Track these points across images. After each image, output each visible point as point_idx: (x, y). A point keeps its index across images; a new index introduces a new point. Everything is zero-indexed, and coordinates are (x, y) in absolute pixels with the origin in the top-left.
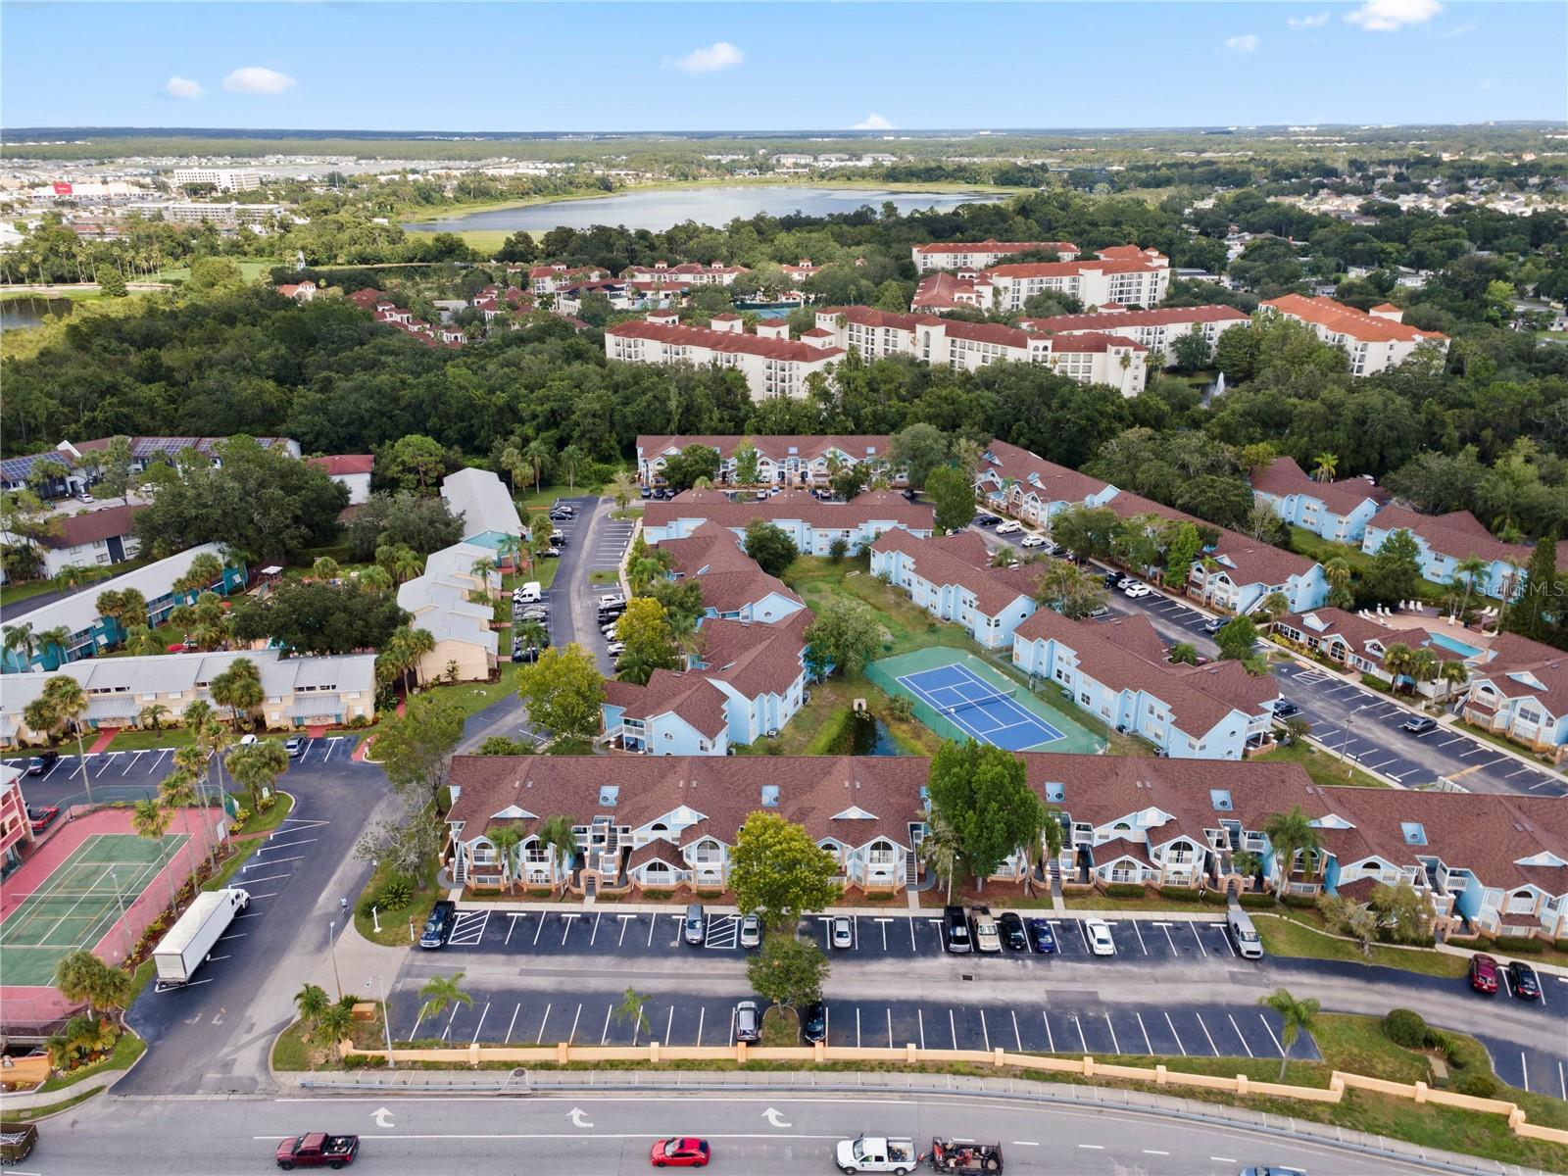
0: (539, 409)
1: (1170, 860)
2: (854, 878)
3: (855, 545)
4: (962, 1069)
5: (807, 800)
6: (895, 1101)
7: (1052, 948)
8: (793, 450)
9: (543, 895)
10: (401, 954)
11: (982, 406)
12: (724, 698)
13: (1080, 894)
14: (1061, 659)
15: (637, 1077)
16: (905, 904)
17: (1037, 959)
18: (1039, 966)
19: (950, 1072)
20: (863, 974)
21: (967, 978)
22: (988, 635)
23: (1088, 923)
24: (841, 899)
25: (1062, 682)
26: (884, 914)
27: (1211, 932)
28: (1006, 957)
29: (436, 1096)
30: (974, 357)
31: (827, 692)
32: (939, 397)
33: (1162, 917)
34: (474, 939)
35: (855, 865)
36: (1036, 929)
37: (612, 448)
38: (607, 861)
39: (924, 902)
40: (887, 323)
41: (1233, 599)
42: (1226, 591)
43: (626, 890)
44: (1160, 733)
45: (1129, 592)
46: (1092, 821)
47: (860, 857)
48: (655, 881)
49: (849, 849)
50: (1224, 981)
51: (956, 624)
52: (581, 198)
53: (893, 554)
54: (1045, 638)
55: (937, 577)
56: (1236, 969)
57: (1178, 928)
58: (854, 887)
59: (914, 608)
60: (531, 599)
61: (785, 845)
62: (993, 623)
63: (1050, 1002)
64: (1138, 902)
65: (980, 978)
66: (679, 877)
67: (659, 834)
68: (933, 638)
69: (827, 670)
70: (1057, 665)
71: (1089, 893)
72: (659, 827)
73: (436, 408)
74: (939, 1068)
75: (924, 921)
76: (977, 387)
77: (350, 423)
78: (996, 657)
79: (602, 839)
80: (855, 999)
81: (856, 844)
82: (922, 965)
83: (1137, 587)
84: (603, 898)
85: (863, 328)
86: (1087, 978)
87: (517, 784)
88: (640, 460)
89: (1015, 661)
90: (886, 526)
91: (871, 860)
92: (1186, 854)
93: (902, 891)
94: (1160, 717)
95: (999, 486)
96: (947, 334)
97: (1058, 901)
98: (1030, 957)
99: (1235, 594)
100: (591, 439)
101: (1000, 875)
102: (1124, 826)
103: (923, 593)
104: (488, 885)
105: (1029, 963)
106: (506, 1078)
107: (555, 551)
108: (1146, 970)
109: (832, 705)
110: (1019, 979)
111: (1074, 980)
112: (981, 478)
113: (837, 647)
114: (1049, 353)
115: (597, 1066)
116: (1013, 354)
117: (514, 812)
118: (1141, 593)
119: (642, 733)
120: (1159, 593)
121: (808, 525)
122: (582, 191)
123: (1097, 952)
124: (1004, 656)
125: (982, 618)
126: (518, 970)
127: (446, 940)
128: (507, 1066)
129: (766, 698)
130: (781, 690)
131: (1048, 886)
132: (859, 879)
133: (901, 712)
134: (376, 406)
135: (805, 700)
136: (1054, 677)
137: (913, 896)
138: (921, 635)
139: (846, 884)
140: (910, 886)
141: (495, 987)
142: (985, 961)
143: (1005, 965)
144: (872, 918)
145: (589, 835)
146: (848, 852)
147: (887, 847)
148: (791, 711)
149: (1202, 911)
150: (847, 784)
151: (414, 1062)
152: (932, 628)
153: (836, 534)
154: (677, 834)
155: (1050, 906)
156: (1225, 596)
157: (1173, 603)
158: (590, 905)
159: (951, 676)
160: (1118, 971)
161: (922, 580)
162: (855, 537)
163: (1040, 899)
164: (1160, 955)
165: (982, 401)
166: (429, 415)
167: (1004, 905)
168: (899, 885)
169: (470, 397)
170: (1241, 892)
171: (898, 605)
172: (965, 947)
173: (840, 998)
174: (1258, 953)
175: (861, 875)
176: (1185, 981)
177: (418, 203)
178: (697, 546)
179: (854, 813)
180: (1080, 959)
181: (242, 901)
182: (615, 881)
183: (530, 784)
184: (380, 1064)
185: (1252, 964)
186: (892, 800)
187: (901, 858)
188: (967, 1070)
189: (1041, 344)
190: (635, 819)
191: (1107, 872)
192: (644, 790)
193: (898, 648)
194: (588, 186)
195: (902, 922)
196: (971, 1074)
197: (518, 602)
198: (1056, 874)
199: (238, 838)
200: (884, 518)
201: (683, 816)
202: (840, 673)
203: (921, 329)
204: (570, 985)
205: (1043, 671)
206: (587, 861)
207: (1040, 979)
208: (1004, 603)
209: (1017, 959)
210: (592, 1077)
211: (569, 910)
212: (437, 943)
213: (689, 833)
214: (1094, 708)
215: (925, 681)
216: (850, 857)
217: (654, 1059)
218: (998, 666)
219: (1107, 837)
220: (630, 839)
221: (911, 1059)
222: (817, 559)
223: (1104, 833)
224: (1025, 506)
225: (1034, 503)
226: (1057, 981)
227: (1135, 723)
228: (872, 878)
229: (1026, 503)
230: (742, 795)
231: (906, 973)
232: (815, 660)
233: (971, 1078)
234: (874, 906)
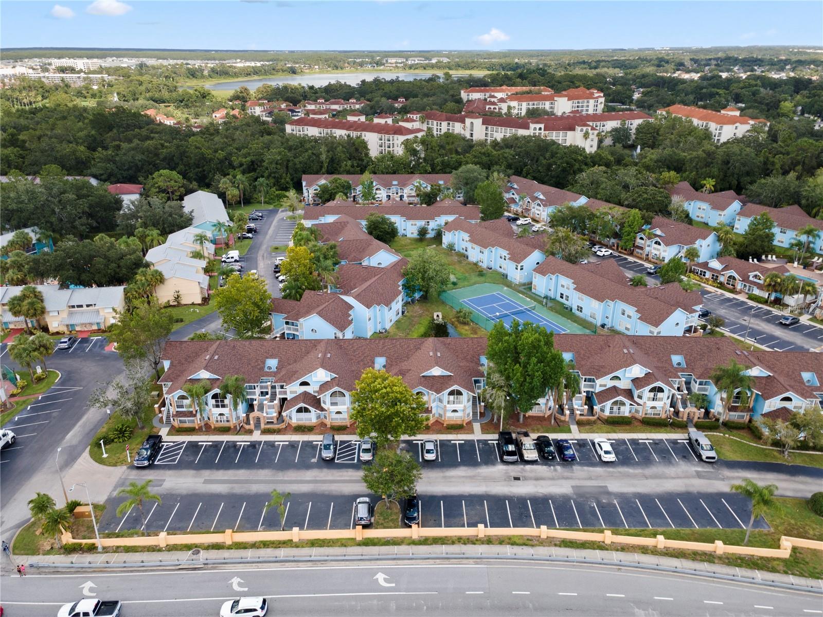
0: (244, 160)
1: (649, 399)
2: (437, 415)
3: (432, 230)
4: (518, 542)
5: (405, 365)
6: (471, 566)
7: (573, 458)
8: (395, 183)
9: (225, 430)
10: (120, 472)
11: (505, 158)
12: (351, 307)
13: (589, 423)
14: (563, 286)
15: (282, 553)
16: (471, 431)
17: (563, 465)
18: (564, 469)
19: (509, 544)
20: (445, 477)
21: (517, 479)
22: (516, 276)
23: (596, 441)
24: (428, 429)
25: (563, 301)
26: (457, 438)
27: (678, 446)
28: (542, 464)
29: (132, 571)
30: (499, 134)
31: (417, 308)
32: (480, 153)
33: (645, 437)
34: (174, 460)
35: (437, 406)
36: (561, 447)
37: (287, 183)
38: (270, 407)
39: (484, 430)
40: (448, 119)
41: (663, 254)
42: (658, 250)
43: (282, 426)
44: (629, 327)
45: (599, 253)
46: (596, 376)
47: (441, 401)
48: (302, 420)
49: (434, 395)
50: (693, 477)
51: (496, 272)
52: (280, 75)
53: (457, 233)
54: (553, 274)
55: (483, 243)
56: (700, 469)
57: (656, 443)
58: (437, 421)
59: (469, 263)
60: (233, 260)
61: (388, 389)
62: (519, 268)
63: (575, 493)
64: (628, 427)
65: (526, 479)
66: (318, 417)
67: (305, 389)
68: (483, 279)
69: (417, 295)
70: (561, 290)
71: (594, 422)
72: (304, 384)
73: (182, 160)
74: (501, 541)
75: (485, 442)
76: (502, 148)
77: (128, 170)
78: (521, 289)
79: (267, 393)
80: (440, 494)
81: (438, 391)
82: (485, 470)
83: (603, 250)
84: (266, 432)
85: (435, 122)
86: (598, 477)
87: (208, 357)
88: (304, 189)
89: (533, 291)
90: (450, 218)
91: (448, 402)
92: (660, 395)
93: (469, 423)
94: (629, 317)
95: (517, 201)
96: (483, 123)
97: (574, 428)
98: (559, 464)
99: (665, 251)
101: (534, 412)
102: (617, 378)
103: (475, 254)
104: (187, 425)
105: (558, 468)
106: (184, 557)
107: (250, 235)
108: (638, 471)
109: (421, 316)
110: (552, 479)
111: (590, 478)
112: (507, 196)
113: (423, 279)
114: (542, 131)
115: (254, 545)
116: (522, 132)
117: (204, 375)
118: (606, 254)
119: (297, 330)
120: (616, 254)
121: (404, 218)
122: (280, 73)
123: (604, 459)
124: (527, 288)
125: (512, 265)
126: (202, 480)
127: (154, 461)
128: (188, 547)
129: (378, 308)
130: (388, 303)
131: (567, 418)
132: (440, 415)
133: (463, 318)
134: (144, 157)
135: (403, 313)
136: (559, 298)
137: (477, 426)
138: (475, 278)
139: (432, 420)
140: (475, 419)
141: (184, 492)
142: (528, 467)
143: (541, 469)
144: (450, 441)
145: (258, 391)
146: (432, 397)
147: (459, 393)
148: (395, 319)
149: (670, 432)
150: (431, 354)
151: (118, 547)
152: (481, 273)
153: (421, 223)
154: (317, 388)
155: (569, 431)
156: (657, 253)
157: (626, 259)
158: (257, 436)
159: (494, 299)
160: (620, 472)
161: (475, 246)
162: (433, 225)
163: (562, 427)
164: (646, 461)
165: (506, 155)
166: (178, 164)
167: (538, 431)
168: (467, 419)
169: (203, 154)
170: (696, 419)
171: (460, 262)
172: (515, 458)
173: (428, 494)
174: (714, 458)
175: (442, 412)
176: (666, 478)
177: (188, 77)
178: (336, 228)
179: (437, 371)
180: (593, 465)
181: (9, 438)
182: (275, 420)
183: (216, 357)
184: (92, 549)
185: (710, 465)
186: (461, 364)
187: (468, 401)
188: (521, 541)
189: (538, 126)
190: (289, 378)
191: (606, 409)
192: (295, 361)
193: (460, 284)
194: (283, 71)
195: (470, 443)
196: (525, 544)
197: (225, 262)
198: (572, 411)
199: (15, 399)
200: (450, 214)
201: (321, 375)
202: (425, 298)
203: (468, 121)
204: (238, 489)
205: (551, 294)
206: (256, 408)
207: (567, 478)
208: (525, 256)
209: (550, 466)
210: (249, 554)
211: (242, 440)
212: (146, 463)
213: (324, 387)
214: (585, 314)
215: (479, 302)
216: (434, 400)
217: (296, 540)
218: (523, 293)
219: (605, 386)
220: (285, 393)
221: (481, 535)
222: (410, 239)
223: (603, 383)
224: (533, 210)
225: (538, 207)
226: (579, 479)
227: (612, 322)
228: (449, 414)
229: (534, 208)
230: (362, 363)
231: (474, 476)
232: (409, 288)
233: (524, 547)
234: (451, 433)
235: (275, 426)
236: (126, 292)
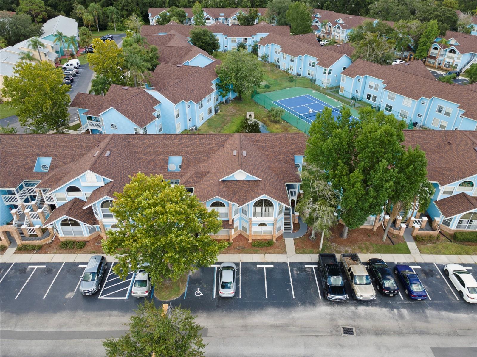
2: (240, 228)
3: (250, 46)
5: (203, 167)
7: (423, 297)
8: (222, 15)
12: (157, 102)
13: (430, 239)
14: (371, 87)
16: (283, 250)
17: (411, 308)
21: (348, 331)
22: (324, 80)
23: (451, 268)
24: (228, 248)
25: (371, 101)
28: (381, 305)
31: (230, 107)
35: (241, 219)
38: (33, 217)
39: (299, 249)
41: (457, 62)
42: (452, 58)
43: (47, 241)
44: (444, 124)
46: (439, 180)
47: (245, 212)
48: (70, 233)
49: (235, 206)
51: (304, 77)
53: (270, 46)
54: (362, 75)
55: (293, 52)
58: (240, 235)
59: (281, 72)
60: (72, 67)
62: (327, 72)
65: (362, 332)
66: (91, 231)
67: (73, 195)
68: (293, 84)
69: (231, 96)
70: (368, 91)
72: (73, 189)
75: (300, 266)
78: (329, 92)
81: (241, 201)
82: (302, 314)
84: (22, 250)
86: (465, 331)
88: (150, 19)
89: (340, 93)
90: (264, 35)
91: (255, 215)
93: (281, 238)
94: (447, 114)
95: (320, 27)
97: (412, 245)
98: (404, 306)
99: (458, 59)
100: (127, 10)
102: (470, 184)
103: (285, 63)
105: (405, 311)
109: (233, 115)
110: (400, 333)
111: (455, 334)
113: (236, 78)
121: (225, 36)
123: (468, 300)
124: (335, 90)
125: (321, 69)
129: (187, 104)
130: (198, 99)
131: (402, 233)
132: (245, 229)
133: (275, 117)
135: (216, 111)
136: (365, 99)
137: (290, 242)
138: (285, 84)
139: (233, 234)
140: (287, 233)
142: (362, 309)
143: (382, 314)
144: (255, 264)
146: (234, 209)
147: (269, 204)
148: (207, 117)
150: (235, 153)
152: (291, 79)
153: (241, 40)
154: (89, 194)
155: (407, 251)
156: (451, 61)
158: (9, 256)
159: (305, 100)
161: (286, 56)
162: (250, 42)
163: (398, 245)
167: (369, 250)
168: (277, 234)
171: (272, 71)
172: (343, 296)
175: (246, 226)
179: (240, 175)
180: (452, 307)
182: (37, 234)
186: (272, 166)
187: (280, 213)
191: (453, 222)
192: (73, 160)
193: (272, 88)
195: (281, 267)
197: (65, 68)
200: (265, 32)
202: (238, 99)
205: (359, 95)
207: (421, 333)
208: (334, 60)
209: (392, 307)
214: (395, 113)
215: (290, 102)
216: (236, 212)
218: (331, 96)
219: (451, 192)
220: (54, 198)
223: (449, 189)
224: (333, 33)
225: (338, 30)
226: (439, 335)
227: (425, 121)
228: (256, 228)
229: (334, 31)
230: (152, 163)
231: (287, 326)
232: (223, 88)
234: (256, 252)
235: (37, 242)
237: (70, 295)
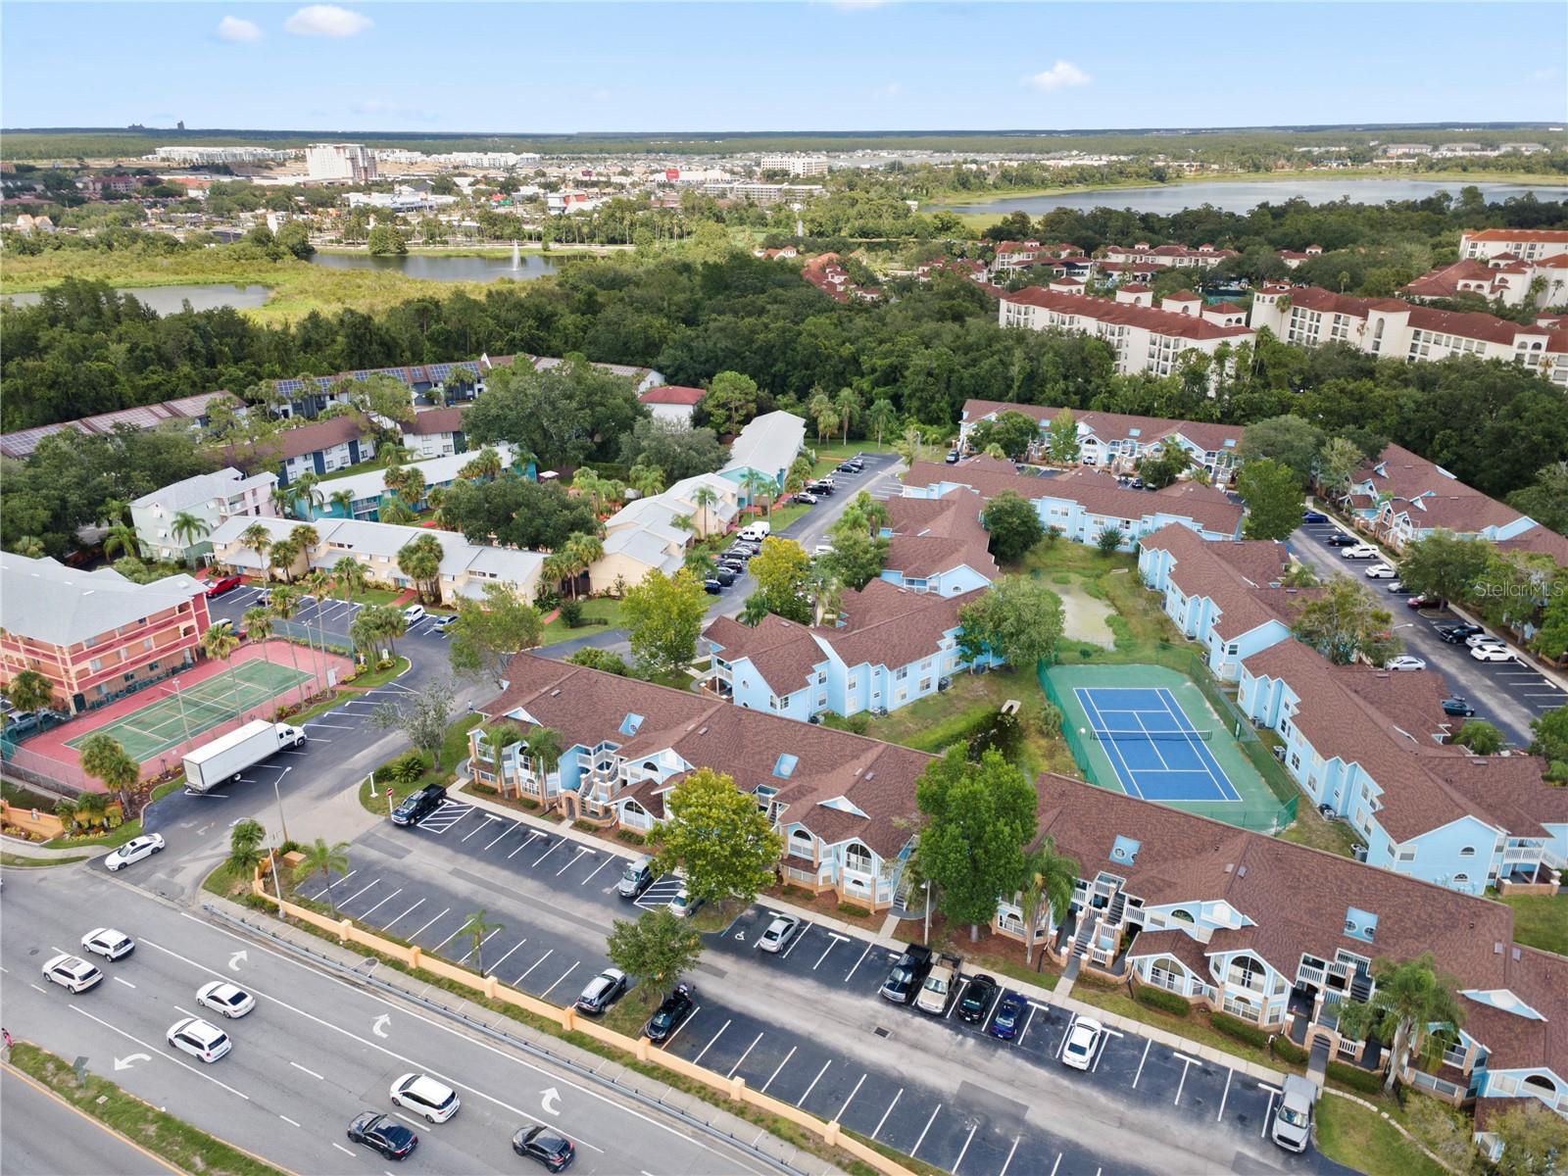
0: (879, 362)
1: (1232, 978)
2: (828, 881)
3: (1130, 539)
4: (783, 1131)
5: (817, 780)
6: (683, 1135)
7: (1013, 1036)
8: (1135, 432)
9: (531, 806)
10: (373, 821)
11: (1401, 407)
12: (821, 659)
13: (1101, 984)
14: (1287, 706)
15: (462, 1006)
16: (877, 927)
17: (982, 1041)
18: (980, 1050)
19: (767, 1128)
20: (768, 986)
21: (881, 1032)
22: (1222, 665)
23: (1078, 1021)
25: (1282, 735)
26: (842, 929)
27: (1251, 1093)
28: (946, 1025)
29: (293, 957)
30: (1443, 348)
31: (980, 684)
32: (1342, 391)
33: (1189, 1048)
34: (440, 828)
35: (834, 865)
36: (1017, 1006)
37: (942, 410)
39: (899, 932)
43: (606, 823)
45: (1476, 652)
46: (1147, 898)
47: (836, 856)
48: (631, 822)
49: (822, 843)
50: (1222, 1162)
51: (1198, 645)
52: (1127, 186)
53: (1161, 553)
54: (1273, 676)
55: (1190, 585)
56: (1251, 1153)
57: (1207, 1070)
58: (829, 889)
59: (1162, 618)
60: (753, 537)
62: (1227, 649)
63: (958, 1097)
64: (1173, 1020)
65: (897, 1038)
66: (651, 825)
67: (649, 774)
68: (1158, 655)
69: (990, 661)
70: (1283, 714)
71: (1115, 987)
72: (650, 766)
74: (761, 1119)
75: (882, 952)
76: (1406, 383)
77: (707, 361)
79: (608, 766)
80: (736, 1009)
81: (828, 838)
82: (844, 1001)
83: (1490, 647)
84: (580, 826)
86: (1031, 1087)
87: (545, 689)
88: (963, 424)
89: (1236, 701)
90: (1169, 520)
91: (848, 864)
92: (1256, 977)
93: (882, 913)
94: (1372, 805)
95: (1374, 502)
96: (1411, 323)
97: (1066, 983)
98: (976, 1037)
100: (921, 398)
102: (1184, 915)
103: (1176, 603)
104: (489, 783)
105: (970, 1042)
106: (357, 961)
107: (813, 498)
109: (976, 700)
110: (943, 1057)
111: (1010, 1083)
112: (1357, 489)
114: (1542, 353)
115: (438, 982)
117: (524, 715)
118: (1495, 657)
120: (1527, 660)
121: (1083, 509)
122: (1131, 180)
123: (1065, 1060)
124: (1228, 693)
126: (451, 867)
127: (417, 821)
128: (368, 952)
129: (873, 669)
130: (897, 664)
131: (1061, 961)
132: (834, 883)
135: (941, 687)
136: (1278, 729)
137: (892, 922)
139: (817, 885)
140: (894, 909)
141: (419, 877)
142: (914, 1019)
143: (939, 1034)
144: (829, 931)
146: (820, 847)
147: (865, 854)
148: (917, 694)
149: (1261, 1063)
150: (858, 772)
151: (301, 920)
152: (1167, 644)
153: (1113, 522)
154: (663, 778)
155: (1051, 987)
157: (1542, 678)
158: (565, 830)
159: (1146, 700)
160: (1078, 1095)
161: (1177, 588)
162: (1134, 530)
163: (1042, 973)
164: (1154, 1095)
165: (1402, 401)
167: (984, 963)
168: (880, 904)
172: (902, 996)
173: (721, 1002)
174: (1296, 1144)
175: (839, 878)
176: (1162, 1141)
177: (955, 189)
179: (845, 805)
180: (1038, 1060)
181: (294, 738)
182: (599, 812)
183: (556, 692)
184: (273, 910)
185: (1280, 1154)
187: (883, 873)
188: (790, 1133)
190: (637, 751)
191: (1144, 966)
192: (665, 727)
193: (1104, 657)
194: (1139, 175)
195: (857, 945)
196: (791, 1140)
197: (741, 538)
198: (1082, 948)
199: (344, 688)
200: (1173, 512)
201: (674, 762)
202: (1009, 668)
203: (1374, 315)
204: (483, 896)
205: (1268, 718)
206: (583, 784)
207: (966, 1064)
209: (959, 1032)
210: (425, 990)
211: (540, 825)
212: (404, 821)
213: (674, 779)
214: (1301, 776)
215: (1109, 699)
216: (824, 853)
217: (489, 995)
218: (1214, 702)
219: (1162, 924)
220: (628, 773)
221: (735, 1096)
223: (1156, 916)
226: (989, 1075)
227: (1346, 806)
228: (849, 885)
229: (1397, 525)
230: (758, 757)
231: (816, 1002)
232: (970, 645)
233: (787, 1144)
234: (840, 919)
235: (595, 822)
236: (546, 563)
237: (607, 890)
